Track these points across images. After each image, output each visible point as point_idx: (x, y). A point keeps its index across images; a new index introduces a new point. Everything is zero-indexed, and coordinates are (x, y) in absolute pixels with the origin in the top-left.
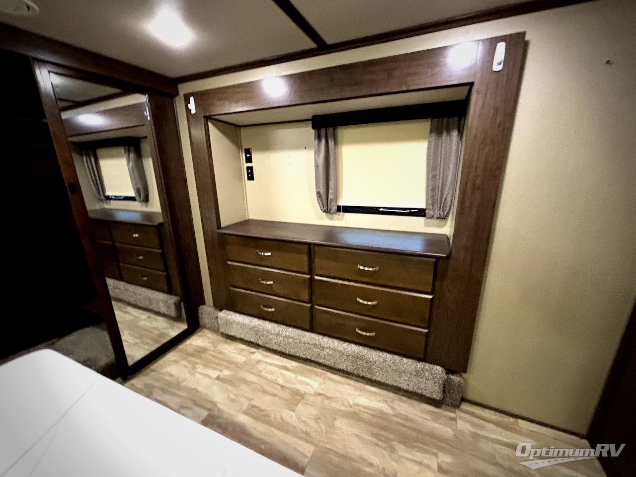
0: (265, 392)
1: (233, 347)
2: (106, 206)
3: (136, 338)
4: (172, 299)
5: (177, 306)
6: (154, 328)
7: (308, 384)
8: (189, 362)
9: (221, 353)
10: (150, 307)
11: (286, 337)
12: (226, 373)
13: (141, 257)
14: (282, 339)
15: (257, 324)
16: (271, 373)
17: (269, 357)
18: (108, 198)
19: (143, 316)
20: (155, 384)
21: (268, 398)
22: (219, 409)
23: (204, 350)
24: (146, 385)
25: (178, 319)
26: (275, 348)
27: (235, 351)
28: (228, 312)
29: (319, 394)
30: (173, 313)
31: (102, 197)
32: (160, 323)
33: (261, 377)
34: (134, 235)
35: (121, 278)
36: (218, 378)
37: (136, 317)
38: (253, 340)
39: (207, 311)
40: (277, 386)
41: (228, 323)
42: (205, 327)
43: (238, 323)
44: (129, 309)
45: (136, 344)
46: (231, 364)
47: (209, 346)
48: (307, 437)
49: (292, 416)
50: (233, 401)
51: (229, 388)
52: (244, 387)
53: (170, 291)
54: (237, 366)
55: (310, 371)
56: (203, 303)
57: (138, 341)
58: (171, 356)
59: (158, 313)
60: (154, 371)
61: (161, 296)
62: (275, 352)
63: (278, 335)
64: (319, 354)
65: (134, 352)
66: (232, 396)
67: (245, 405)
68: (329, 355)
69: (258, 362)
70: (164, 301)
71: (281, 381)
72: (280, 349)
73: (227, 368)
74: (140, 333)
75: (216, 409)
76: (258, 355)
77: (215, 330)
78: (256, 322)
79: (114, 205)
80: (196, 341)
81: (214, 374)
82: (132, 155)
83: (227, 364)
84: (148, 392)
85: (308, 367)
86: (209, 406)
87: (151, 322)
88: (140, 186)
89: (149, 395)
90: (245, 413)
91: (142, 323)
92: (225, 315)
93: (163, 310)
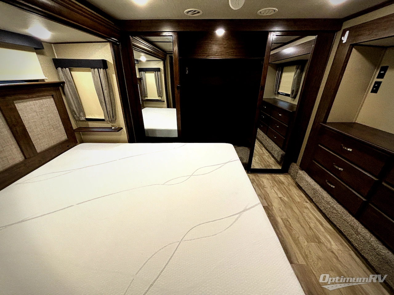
0: (299, 222)
1: (297, 192)
2: (277, 98)
3: (259, 161)
4: (282, 152)
5: (283, 157)
6: (268, 161)
7: (330, 242)
8: (273, 183)
9: (290, 190)
10: (271, 152)
11: (333, 207)
12: (286, 199)
13: (278, 127)
14: (330, 207)
15: (318, 188)
16: (310, 218)
17: (314, 210)
18: (279, 93)
19: (267, 154)
20: (256, 181)
21: (298, 225)
22: (272, 208)
23: (283, 183)
24: (253, 179)
25: (279, 163)
26: (322, 209)
27: (297, 194)
28: (305, 173)
29: (332, 252)
30: (279, 160)
31: (276, 92)
32: (271, 161)
33: (302, 214)
34: (280, 115)
35: (266, 133)
36: (280, 198)
37: (264, 153)
38: (310, 195)
39: (295, 167)
40: (308, 226)
41: (302, 178)
42: (290, 174)
43: (307, 182)
44: (263, 148)
45: (258, 163)
46: (291, 197)
47: (286, 183)
48: (305, 257)
49: (305, 243)
50: (280, 210)
51: (283, 206)
52: (289, 210)
53: (282, 148)
54: (293, 200)
55: (338, 238)
56: (296, 162)
57: (259, 162)
58: (267, 176)
59: (273, 156)
60: (258, 176)
61: (277, 148)
62: (320, 211)
63: (328, 203)
64: (352, 235)
65: (255, 165)
66: (281, 209)
67: (285, 217)
68: (360, 241)
69: (307, 208)
70: (278, 151)
71: (312, 225)
72: (324, 211)
73: (288, 197)
74: (262, 159)
75: (271, 207)
76: (309, 205)
77: (294, 178)
78: (318, 187)
79: (280, 97)
80: (281, 177)
81: (280, 195)
82: (298, 70)
83: (289, 196)
84: (253, 181)
85: (339, 236)
86: (270, 204)
87: (268, 158)
88: (295, 89)
89: (252, 183)
90: (282, 219)
91: (264, 157)
92: (302, 173)
93: (276, 156)
